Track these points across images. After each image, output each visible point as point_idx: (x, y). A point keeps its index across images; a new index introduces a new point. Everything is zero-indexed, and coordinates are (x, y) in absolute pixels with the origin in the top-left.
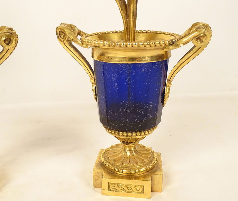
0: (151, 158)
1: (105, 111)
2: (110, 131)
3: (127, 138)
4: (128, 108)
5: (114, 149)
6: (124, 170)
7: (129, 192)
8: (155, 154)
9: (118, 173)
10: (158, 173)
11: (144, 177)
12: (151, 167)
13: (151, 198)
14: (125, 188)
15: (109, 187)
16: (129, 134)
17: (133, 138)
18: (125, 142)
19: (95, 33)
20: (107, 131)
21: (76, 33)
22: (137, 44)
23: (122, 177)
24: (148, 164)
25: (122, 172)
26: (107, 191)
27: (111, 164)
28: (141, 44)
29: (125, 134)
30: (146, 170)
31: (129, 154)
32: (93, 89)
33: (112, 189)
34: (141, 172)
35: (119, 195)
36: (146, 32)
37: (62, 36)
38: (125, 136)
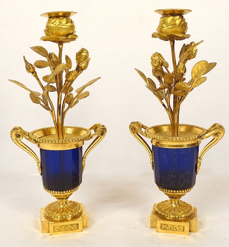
0: (190, 210)
1: (159, 176)
2: (162, 190)
3: (173, 194)
4: (174, 175)
5: (164, 203)
6: (171, 216)
7: (174, 231)
8: (192, 207)
9: (167, 218)
10: (194, 219)
11: (185, 221)
12: (189, 215)
13: (190, 235)
14: (172, 228)
15: (161, 227)
16: (175, 191)
17: (177, 194)
18: (171, 197)
19: (152, 126)
20: (160, 189)
21: (141, 127)
22: (179, 138)
23: (170, 220)
24: (187, 213)
25: (170, 217)
26: (159, 230)
27: (163, 212)
28: (181, 138)
29: (172, 191)
30: (186, 216)
31: (174, 205)
32: (151, 162)
33: (163, 228)
34: (182, 217)
35: (167, 233)
36: (186, 125)
37: (133, 130)
38: (172, 193)
